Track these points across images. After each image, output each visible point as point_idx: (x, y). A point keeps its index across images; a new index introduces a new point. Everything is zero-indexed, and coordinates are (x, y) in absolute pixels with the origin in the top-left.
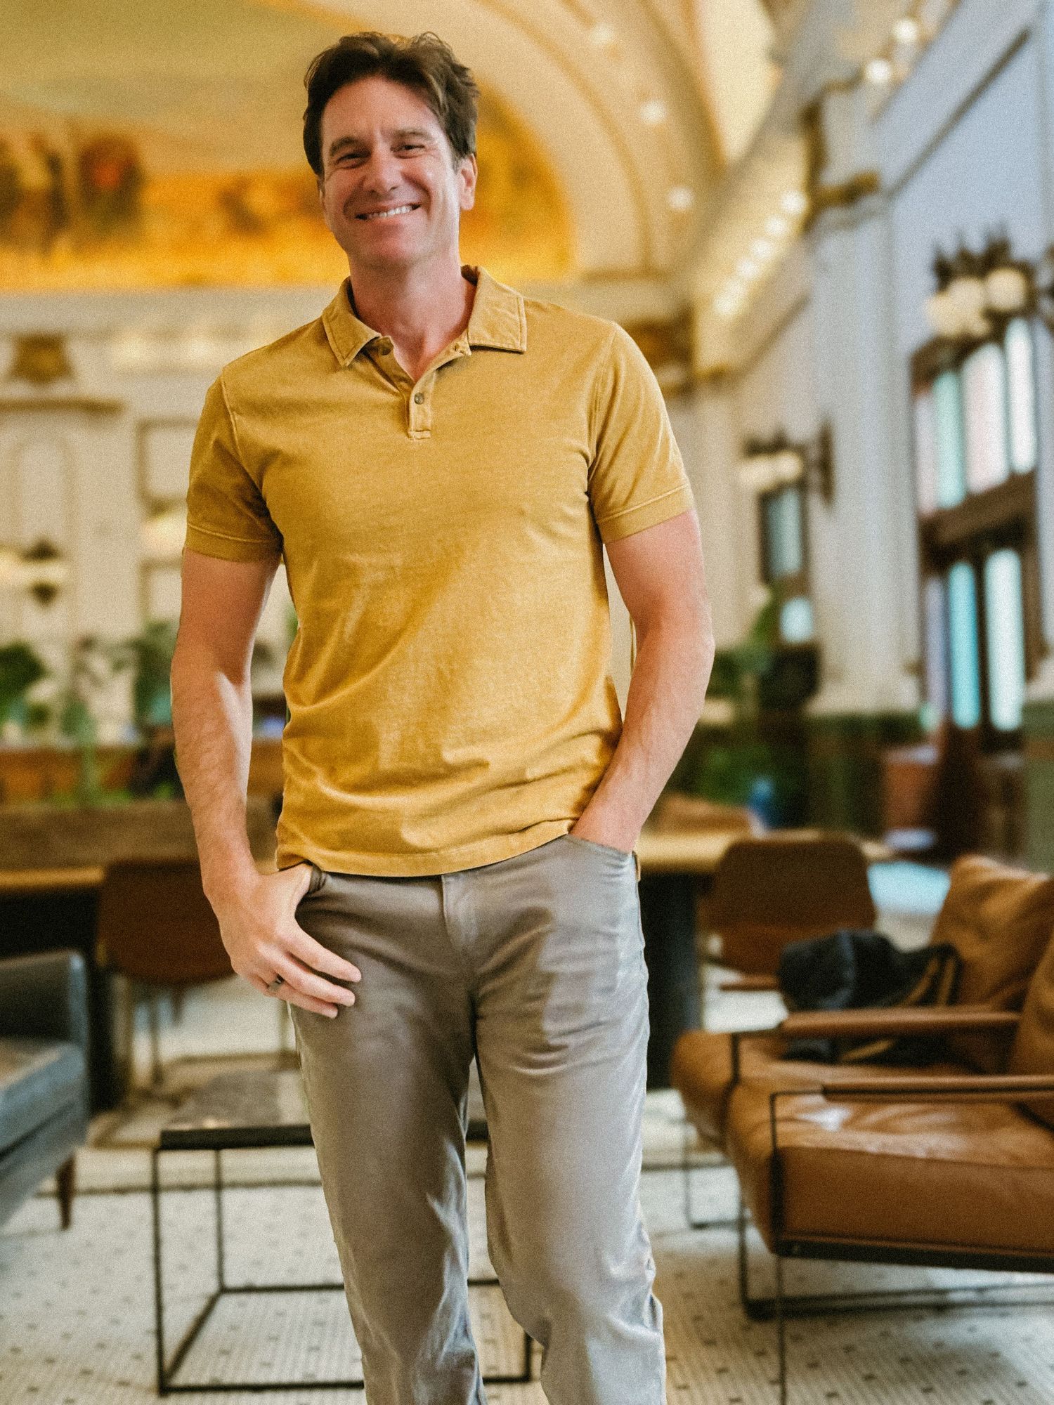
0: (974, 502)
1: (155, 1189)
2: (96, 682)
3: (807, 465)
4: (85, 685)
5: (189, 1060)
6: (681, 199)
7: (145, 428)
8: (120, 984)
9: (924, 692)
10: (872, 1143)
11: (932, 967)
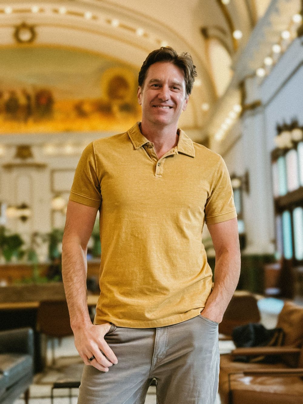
0: (290, 194)
1: (52, 397)
2: (38, 245)
3: (242, 183)
4: (35, 247)
5: (63, 358)
6: (206, 107)
7: (53, 172)
8: (43, 336)
9: (276, 248)
10: (258, 388)
11: (276, 335)
